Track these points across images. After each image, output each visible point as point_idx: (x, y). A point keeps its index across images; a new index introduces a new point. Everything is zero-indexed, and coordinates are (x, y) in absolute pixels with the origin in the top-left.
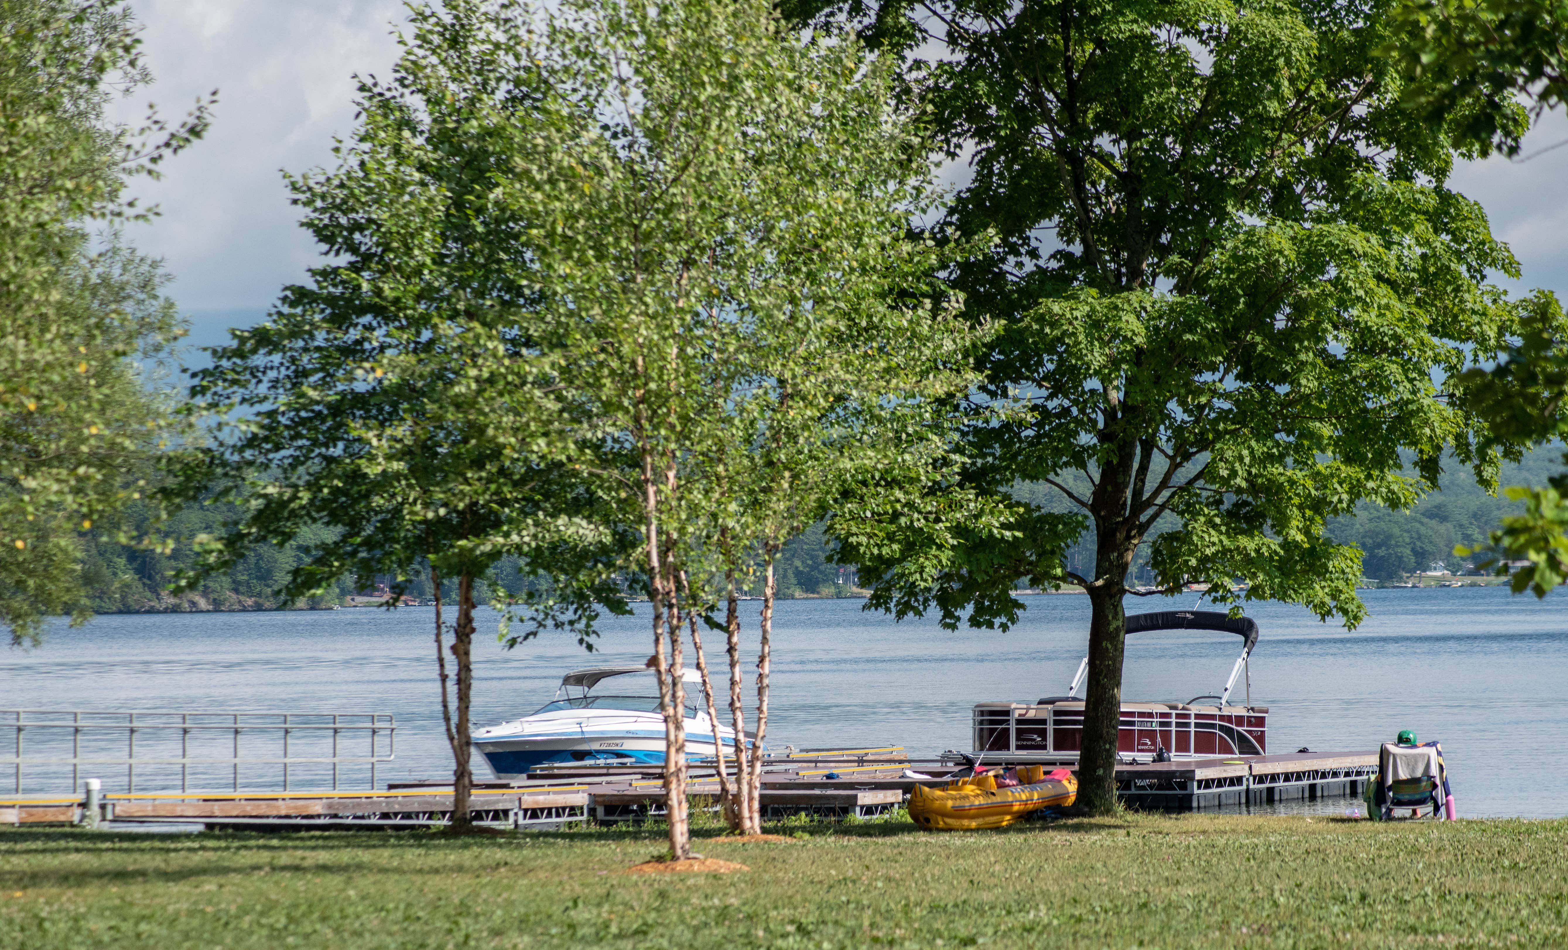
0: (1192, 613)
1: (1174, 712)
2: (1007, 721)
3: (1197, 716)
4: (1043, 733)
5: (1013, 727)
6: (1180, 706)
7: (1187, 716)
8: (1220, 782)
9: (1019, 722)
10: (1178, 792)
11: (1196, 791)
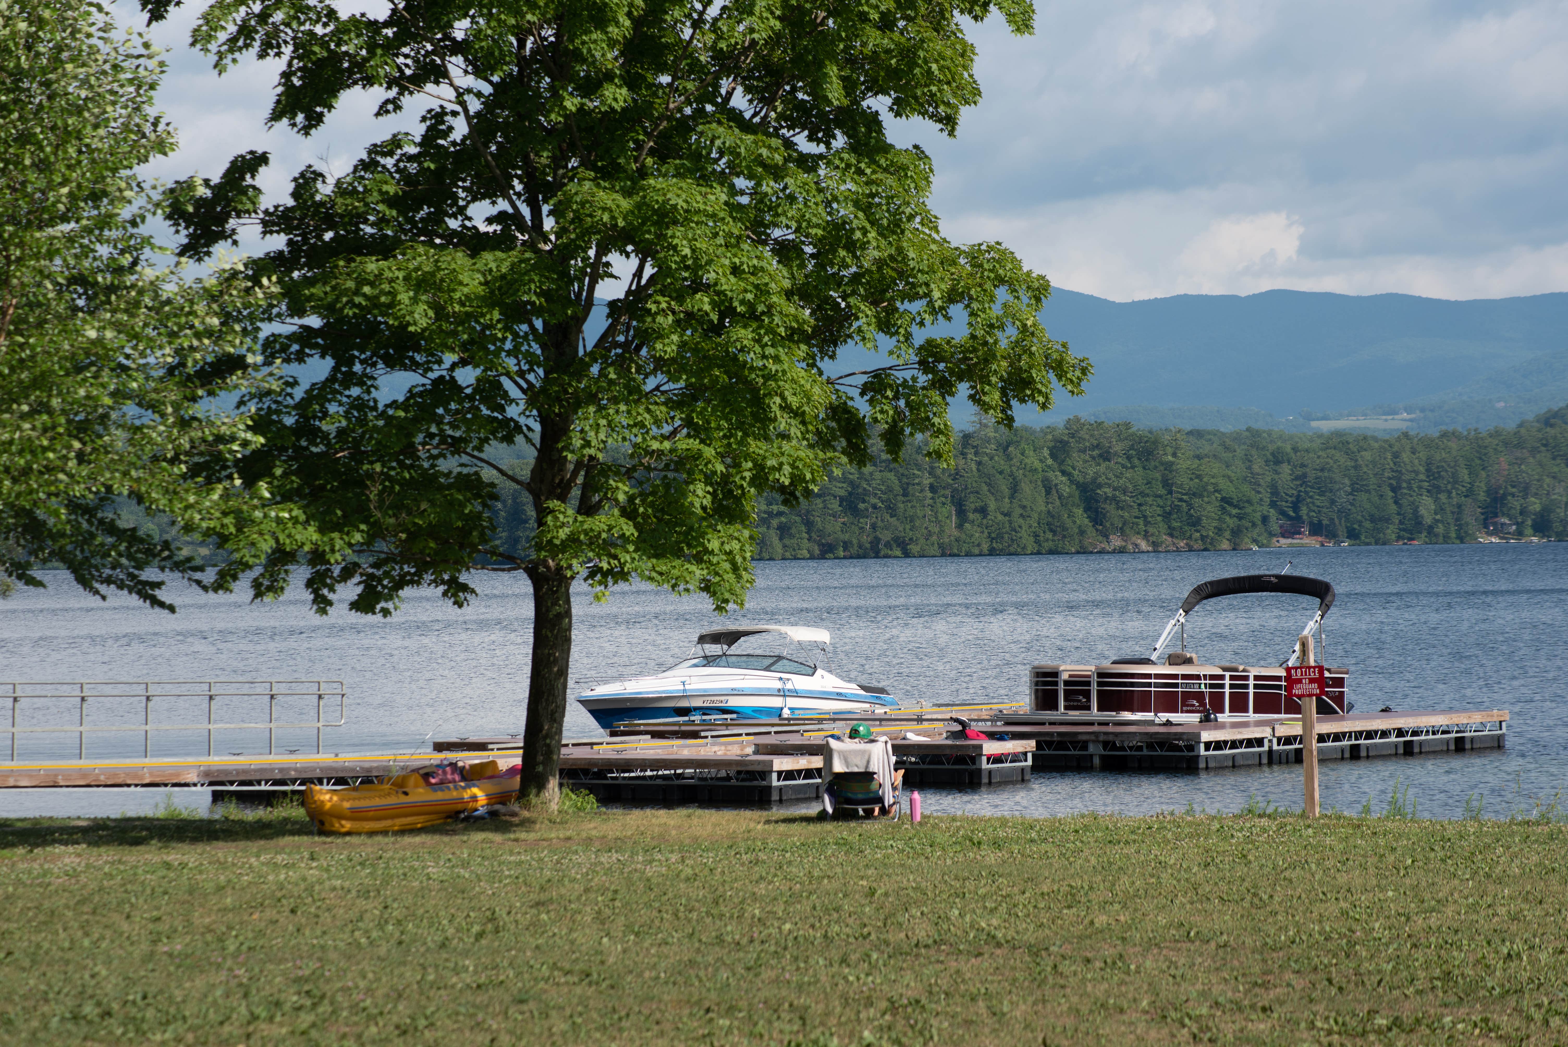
0: (1277, 576)
1: (1228, 674)
2: (1056, 684)
3: (1257, 678)
4: (1087, 694)
5: (1061, 687)
6: (1241, 668)
7: (1246, 678)
8: (1234, 744)
9: (1066, 683)
10: (1186, 753)
11: (1203, 752)
